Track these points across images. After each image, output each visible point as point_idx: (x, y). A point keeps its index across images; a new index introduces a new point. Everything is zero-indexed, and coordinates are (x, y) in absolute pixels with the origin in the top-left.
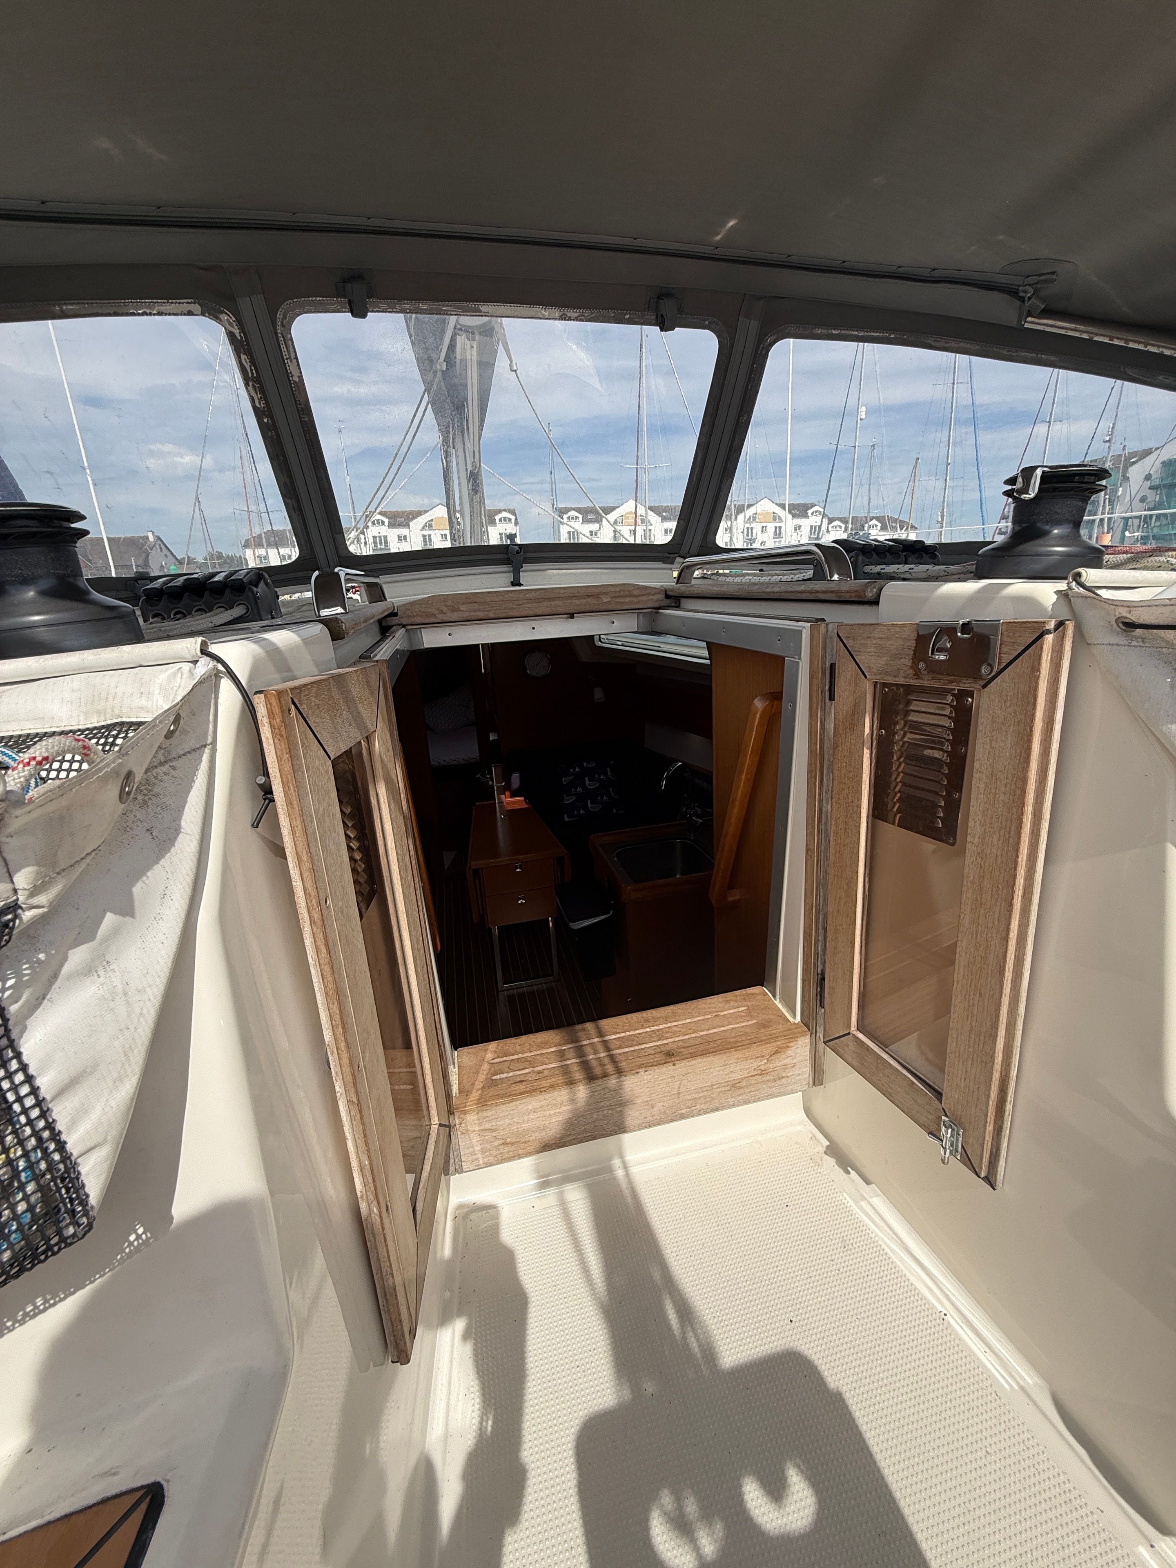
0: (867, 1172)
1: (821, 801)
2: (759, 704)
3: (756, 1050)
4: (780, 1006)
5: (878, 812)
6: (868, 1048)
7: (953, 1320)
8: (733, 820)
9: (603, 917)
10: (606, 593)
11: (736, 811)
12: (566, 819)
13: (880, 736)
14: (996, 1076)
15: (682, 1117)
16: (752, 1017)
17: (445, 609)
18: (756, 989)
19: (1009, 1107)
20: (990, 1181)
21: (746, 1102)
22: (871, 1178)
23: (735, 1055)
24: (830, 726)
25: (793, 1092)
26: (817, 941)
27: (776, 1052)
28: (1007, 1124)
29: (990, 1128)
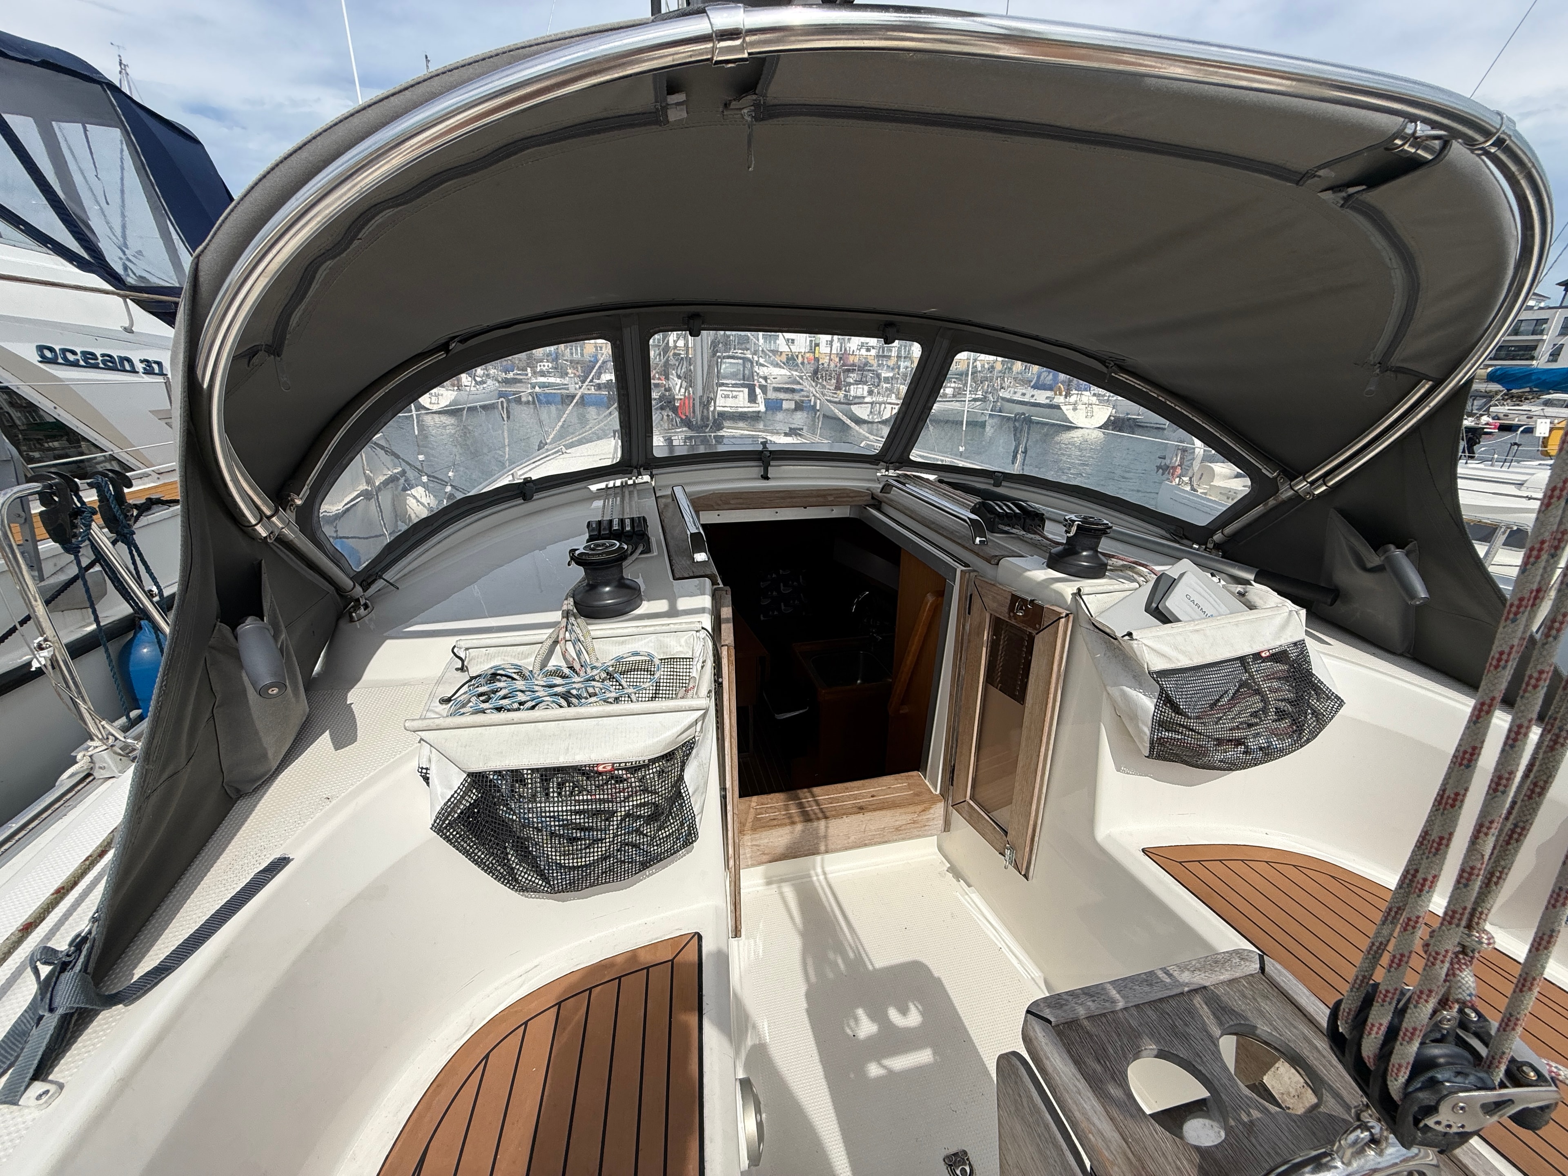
0: (971, 881)
1: (960, 668)
2: (930, 599)
3: (911, 809)
4: (928, 783)
5: (989, 679)
6: (974, 809)
7: (1005, 950)
8: (908, 662)
9: (801, 711)
10: (831, 495)
11: (910, 658)
12: (762, 618)
13: (992, 639)
14: (1031, 823)
15: (866, 845)
16: (911, 790)
17: (720, 502)
18: (915, 773)
19: (1036, 839)
20: (1026, 876)
21: (904, 839)
22: (971, 882)
23: (899, 811)
24: (967, 627)
25: (932, 835)
26: (952, 747)
27: (924, 811)
28: (1035, 847)
29: (1027, 849)
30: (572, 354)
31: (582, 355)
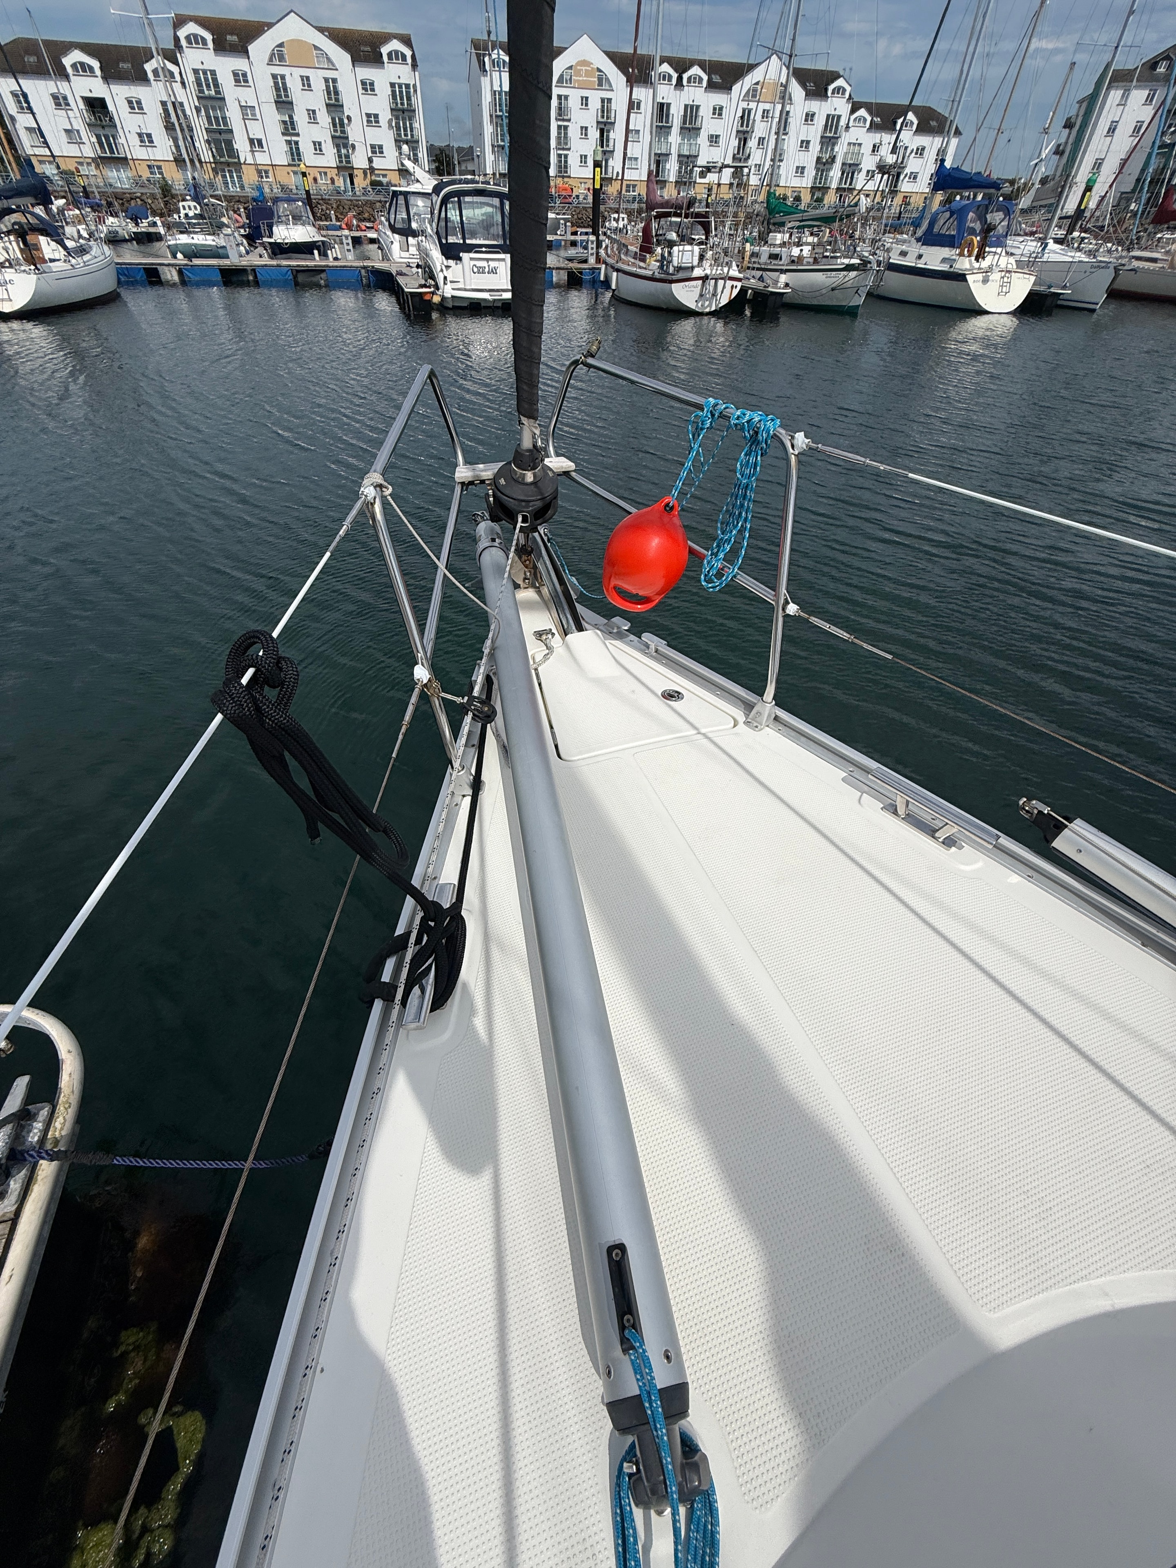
30: (226, 184)
31: (242, 187)
